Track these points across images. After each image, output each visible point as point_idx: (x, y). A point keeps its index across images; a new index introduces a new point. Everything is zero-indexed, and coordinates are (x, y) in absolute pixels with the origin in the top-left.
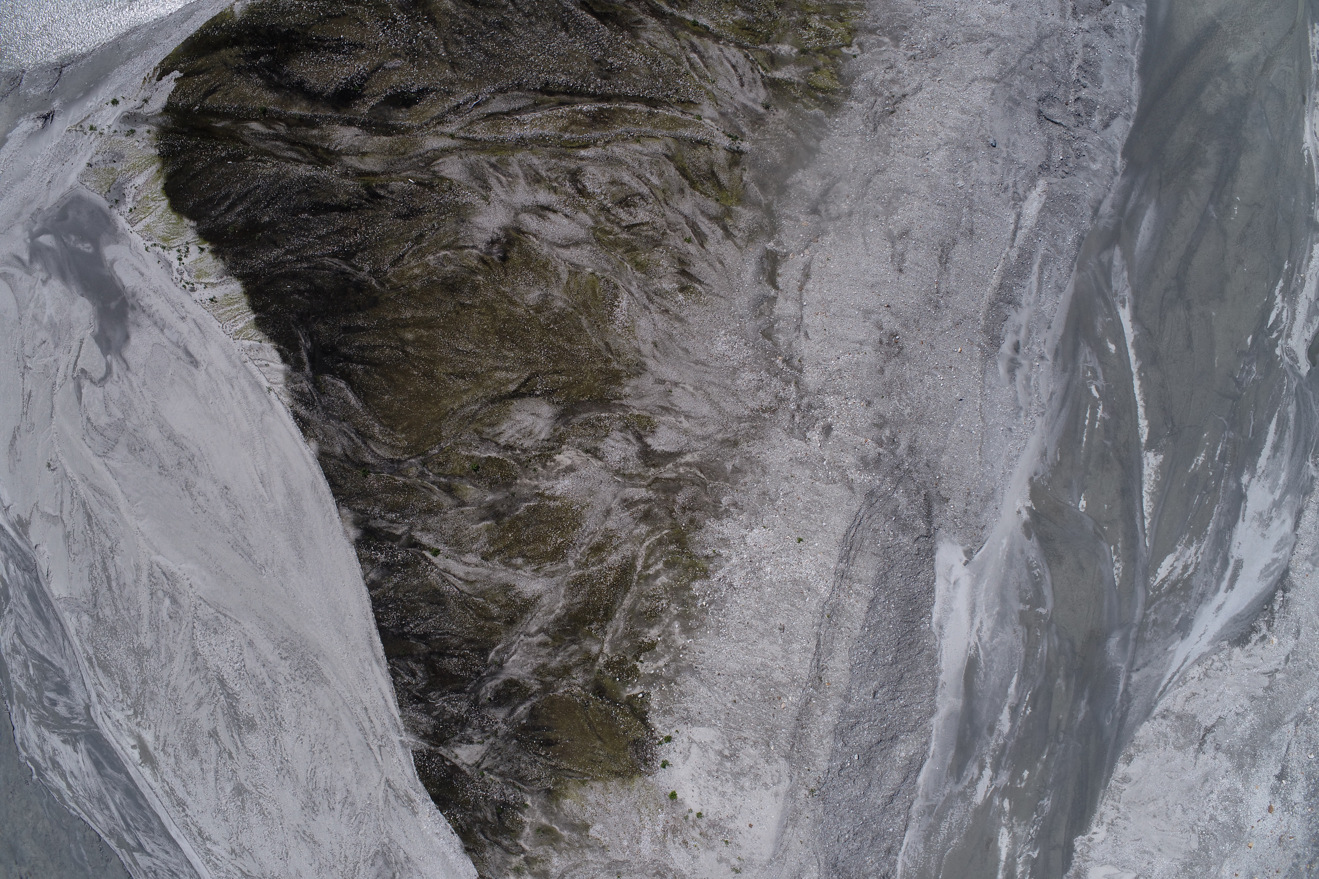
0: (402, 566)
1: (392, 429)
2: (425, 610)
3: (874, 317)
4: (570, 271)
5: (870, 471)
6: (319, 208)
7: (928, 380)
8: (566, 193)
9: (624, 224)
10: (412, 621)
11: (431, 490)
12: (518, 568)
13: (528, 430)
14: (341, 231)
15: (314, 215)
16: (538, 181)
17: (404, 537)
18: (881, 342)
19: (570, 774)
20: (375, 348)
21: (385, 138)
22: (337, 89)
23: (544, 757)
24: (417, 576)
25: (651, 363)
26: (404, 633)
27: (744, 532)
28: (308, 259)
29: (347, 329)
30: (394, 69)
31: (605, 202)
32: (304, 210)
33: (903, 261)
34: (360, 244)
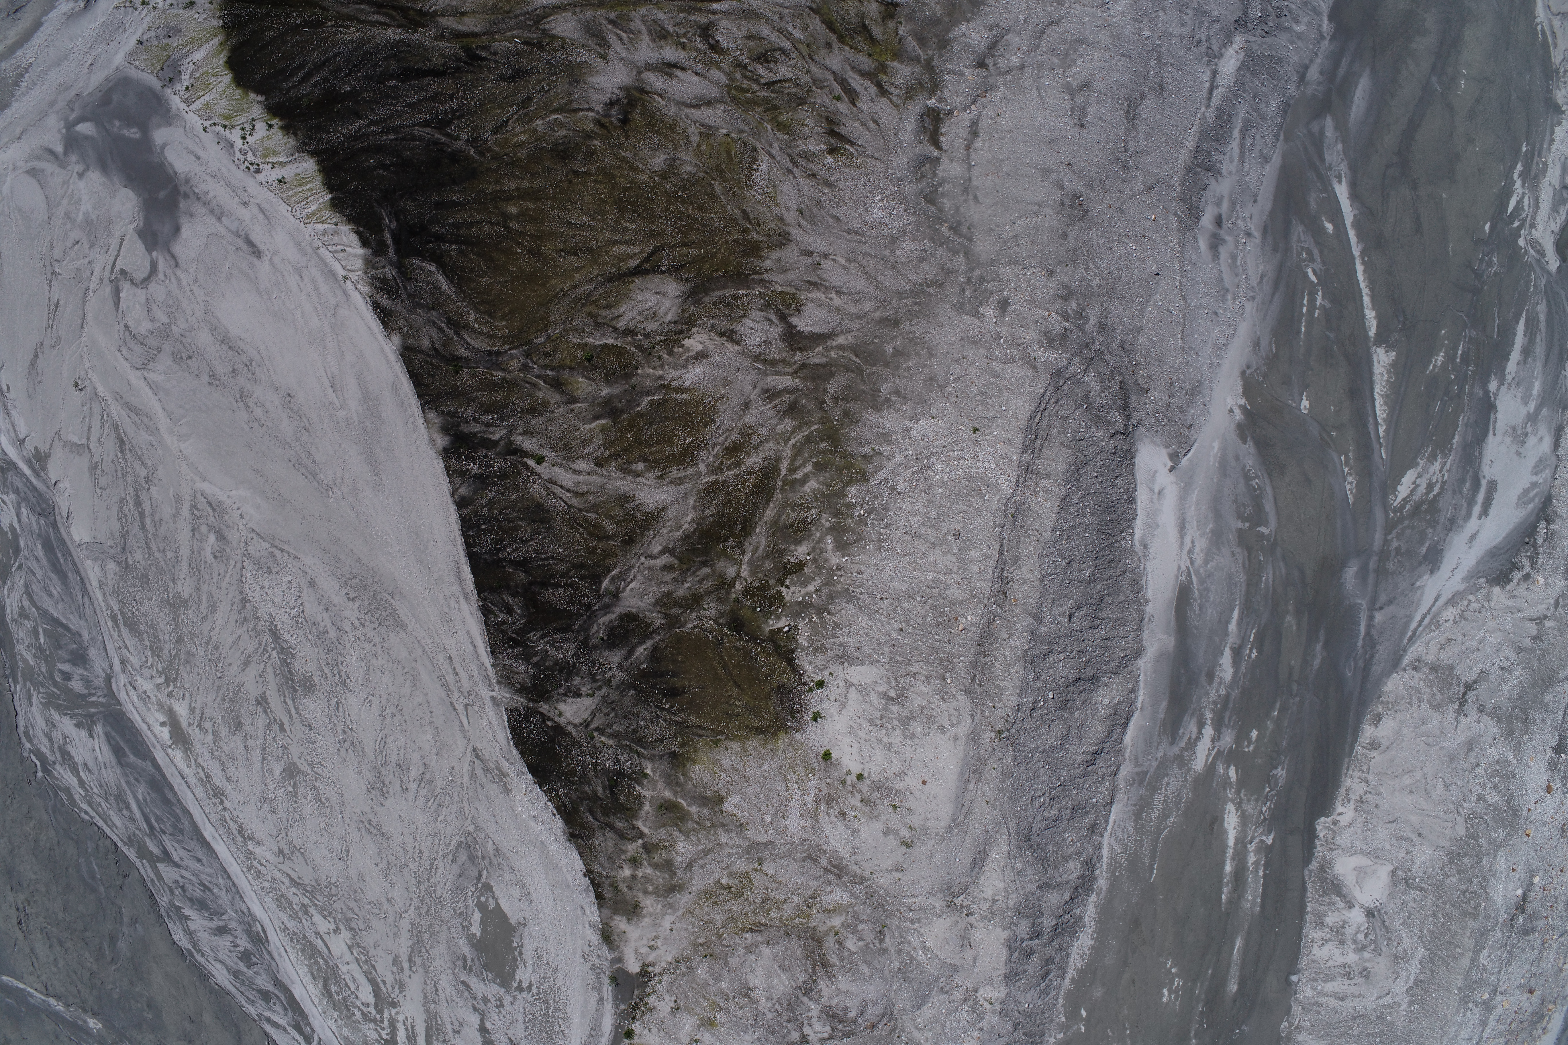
0: (499, 477)
1: (490, 316)
2: (525, 530)
3: (1053, 175)
4: (701, 133)
5: (1055, 348)
6: (409, 74)
7: (1119, 249)
8: (696, 49)
9: (763, 81)
10: (510, 544)
11: (535, 385)
12: (638, 474)
13: (652, 311)
14: (435, 98)
16: (664, 37)
17: (502, 443)
18: (1062, 204)
19: (700, 732)
20: (471, 224)
23: (668, 711)
24: (516, 488)
25: (796, 233)
26: (500, 560)
27: (909, 424)
28: (395, 130)
29: (439, 205)
31: (741, 58)
32: (392, 77)
33: (1085, 115)
34: (457, 111)
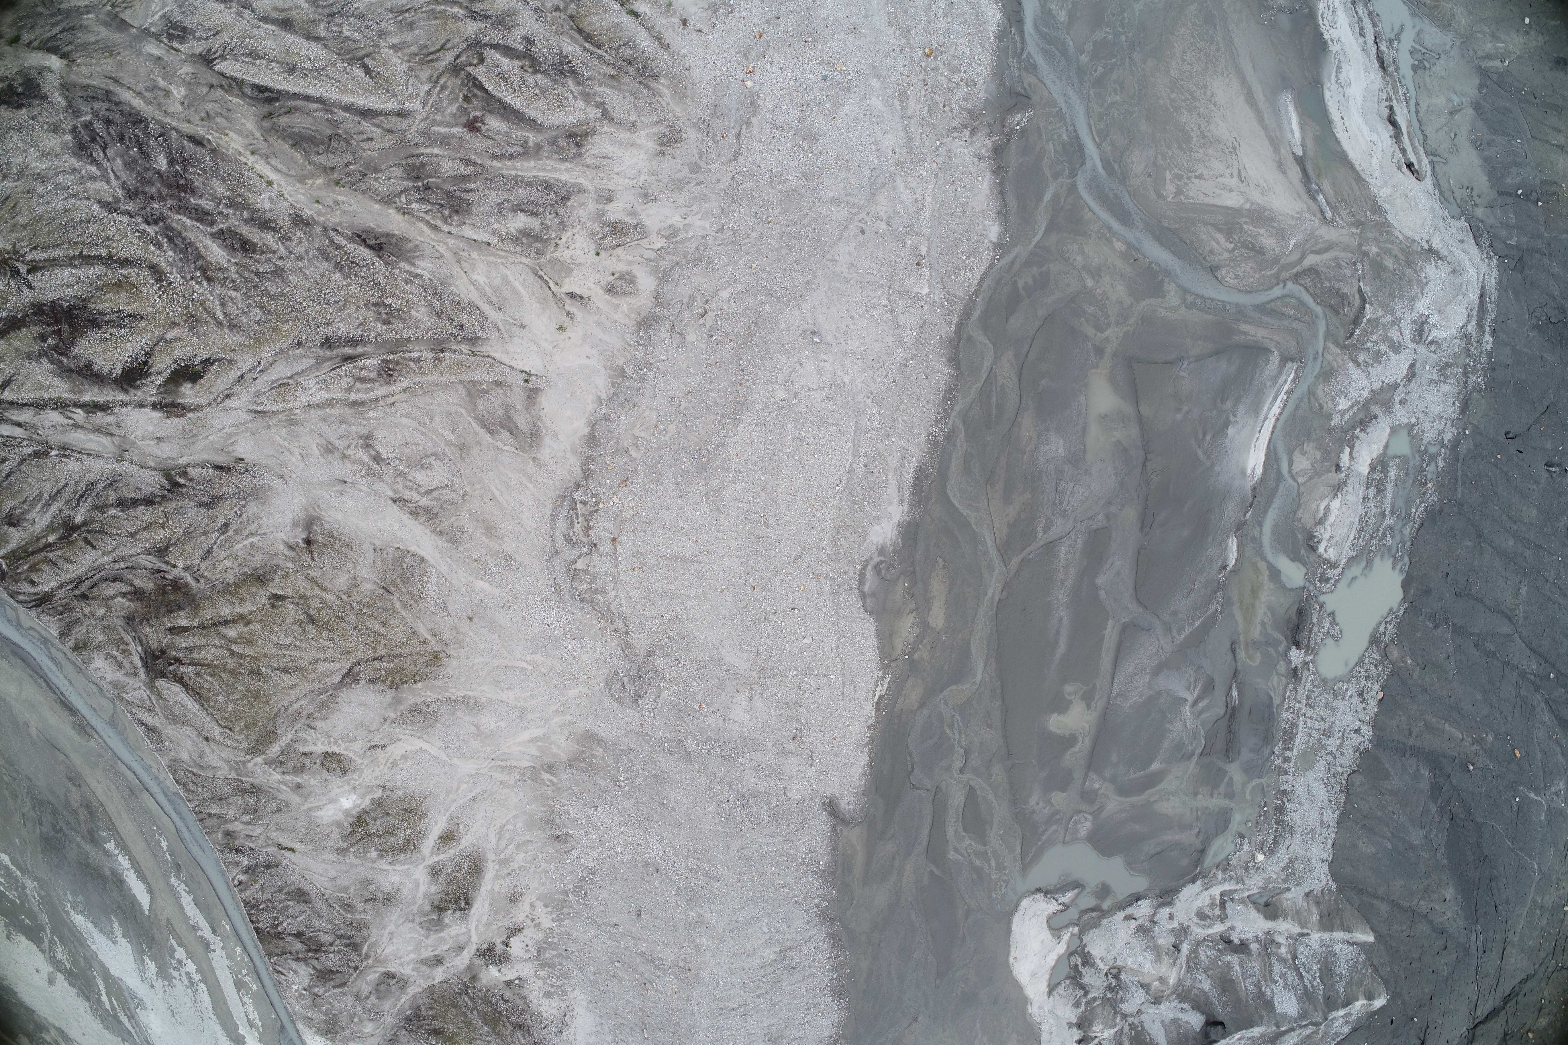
15: (123, 511)
21: (176, 419)
22: (124, 369)
30: (176, 339)
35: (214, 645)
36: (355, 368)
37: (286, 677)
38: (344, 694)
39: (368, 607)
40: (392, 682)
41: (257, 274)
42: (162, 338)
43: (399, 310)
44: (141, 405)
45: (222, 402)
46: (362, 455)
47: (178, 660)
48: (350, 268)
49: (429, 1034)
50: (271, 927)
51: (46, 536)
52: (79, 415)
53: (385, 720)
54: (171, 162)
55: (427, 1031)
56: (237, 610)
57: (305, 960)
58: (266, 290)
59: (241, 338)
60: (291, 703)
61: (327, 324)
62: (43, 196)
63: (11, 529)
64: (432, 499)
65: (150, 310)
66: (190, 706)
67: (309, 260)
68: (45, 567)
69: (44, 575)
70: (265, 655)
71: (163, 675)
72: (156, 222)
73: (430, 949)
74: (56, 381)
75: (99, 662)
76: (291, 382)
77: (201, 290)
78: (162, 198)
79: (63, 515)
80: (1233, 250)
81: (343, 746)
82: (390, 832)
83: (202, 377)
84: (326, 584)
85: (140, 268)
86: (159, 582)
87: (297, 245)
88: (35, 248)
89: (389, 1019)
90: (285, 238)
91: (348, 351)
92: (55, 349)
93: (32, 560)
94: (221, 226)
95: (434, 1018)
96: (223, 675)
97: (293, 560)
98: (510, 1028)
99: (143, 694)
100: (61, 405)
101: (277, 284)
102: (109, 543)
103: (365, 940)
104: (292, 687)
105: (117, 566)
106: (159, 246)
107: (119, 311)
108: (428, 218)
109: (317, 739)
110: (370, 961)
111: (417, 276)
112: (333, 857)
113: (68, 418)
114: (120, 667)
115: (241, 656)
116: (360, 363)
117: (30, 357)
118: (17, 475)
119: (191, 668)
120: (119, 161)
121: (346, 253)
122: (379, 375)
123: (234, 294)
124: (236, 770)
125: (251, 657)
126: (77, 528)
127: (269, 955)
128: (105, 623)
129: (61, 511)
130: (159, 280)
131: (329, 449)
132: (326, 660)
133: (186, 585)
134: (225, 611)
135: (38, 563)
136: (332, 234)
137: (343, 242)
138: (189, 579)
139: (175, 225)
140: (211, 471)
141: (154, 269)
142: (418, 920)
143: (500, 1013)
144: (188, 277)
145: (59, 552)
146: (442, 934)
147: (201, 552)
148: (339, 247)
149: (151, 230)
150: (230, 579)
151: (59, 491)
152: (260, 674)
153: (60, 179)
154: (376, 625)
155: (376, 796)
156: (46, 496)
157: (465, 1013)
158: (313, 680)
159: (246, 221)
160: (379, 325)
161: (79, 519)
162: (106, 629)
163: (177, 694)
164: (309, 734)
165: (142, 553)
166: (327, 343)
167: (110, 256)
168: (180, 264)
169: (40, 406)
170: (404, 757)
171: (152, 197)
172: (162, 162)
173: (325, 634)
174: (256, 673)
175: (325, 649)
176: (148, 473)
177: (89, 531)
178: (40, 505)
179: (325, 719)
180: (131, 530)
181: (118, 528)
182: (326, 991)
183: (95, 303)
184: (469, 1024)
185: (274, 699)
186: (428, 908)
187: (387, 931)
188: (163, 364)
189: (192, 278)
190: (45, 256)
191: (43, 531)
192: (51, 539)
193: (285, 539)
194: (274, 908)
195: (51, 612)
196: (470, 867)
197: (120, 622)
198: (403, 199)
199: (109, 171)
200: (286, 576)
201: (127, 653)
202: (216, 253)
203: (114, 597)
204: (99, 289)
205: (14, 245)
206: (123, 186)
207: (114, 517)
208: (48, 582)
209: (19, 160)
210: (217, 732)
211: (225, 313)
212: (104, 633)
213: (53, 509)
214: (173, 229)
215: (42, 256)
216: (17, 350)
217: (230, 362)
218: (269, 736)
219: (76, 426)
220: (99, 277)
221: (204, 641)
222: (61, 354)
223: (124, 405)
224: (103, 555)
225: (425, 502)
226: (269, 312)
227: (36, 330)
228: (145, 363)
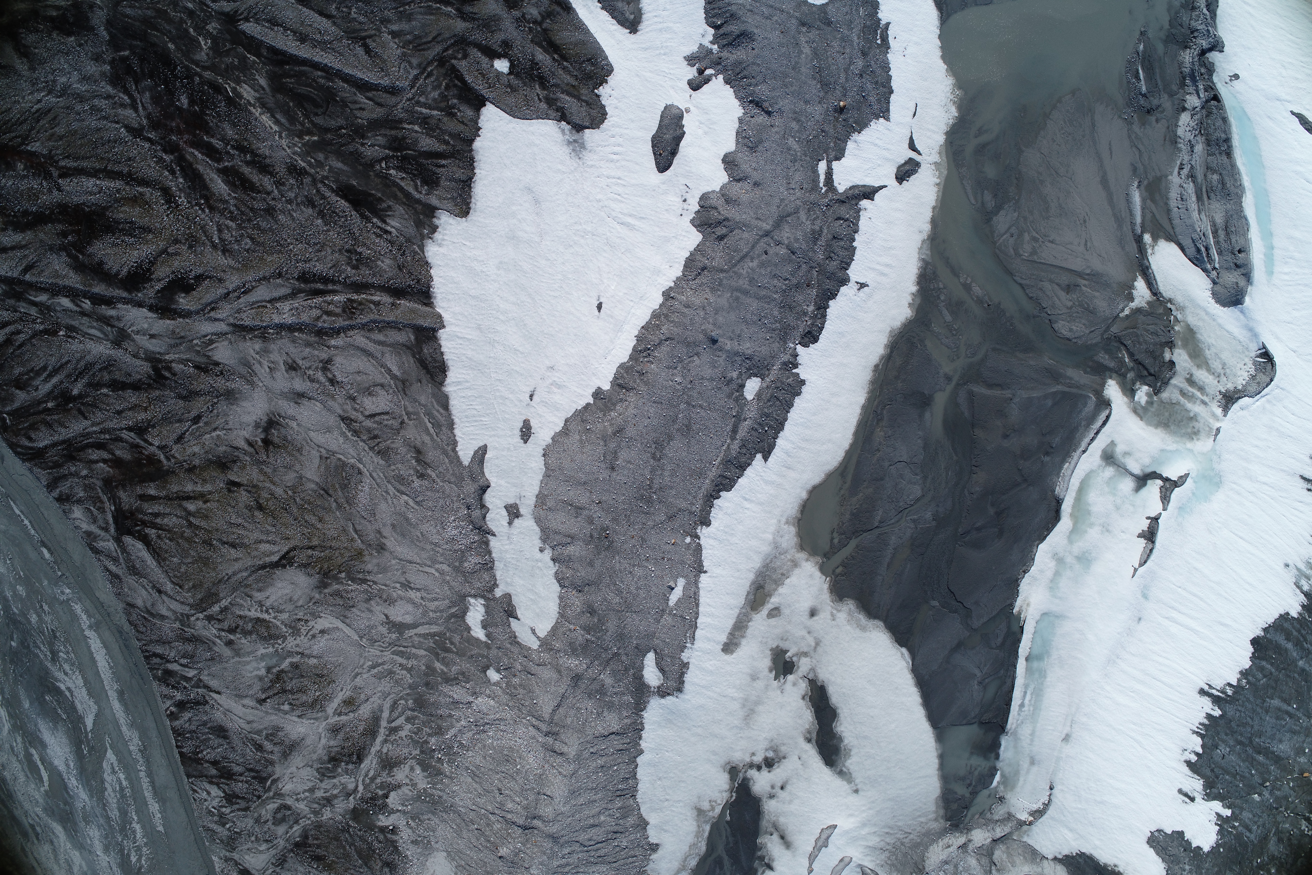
0: (194, 703)
1: (180, 587)
2: (215, 741)
3: (586, 512)
5: (577, 656)
6: (118, 386)
7: (638, 571)
8: (318, 382)
9: (367, 413)
10: (205, 749)
11: (214, 642)
12: (285, 713)
13: (288, 597)
14: (133, 408)
15: (113, 391)
16: (295, 370)
17: (195, 679)
18: (591, 536)
21: (168, 322)
22: (129, 272)
23: (317, 869)
24: (206, 712)
25: (390, 543)
28: (109, 431)
29: (142, 497)
30: (176, 254)
31: (351, 391)
32: (105, 386)
33: (616, 458)
34: (150, 421)
35: (176, 515)
36: (325, 302)
37: (233, 551)
38: (278, 572)
39: (309, 504)
40: (321, 569)
41: (252, 209)
42: (165, 251)
43: (367, 258)
44: (140, 305)
45: (209, 313)
46: (320, 376)
47: (144, 523)
48: (331, 217)
49: (313, 860)
50: (193, 753)
51: (46, 402)
52: (87, 304)
53: (311, 599)
54: (192, 102)
55: (311, 856)
56: (199, 488)
57: (218, 785)
58: (258, 224)
59: (232, 263)
60: (234, 574)
61: (305, 262)
62: (79, 114)
63: (17, 391)
64: (374, 422)
65: (158, 225)
66: (149, 562)
67: (298, 204)
68: (43, 428)
69: (41, 434)
70: (217, 530)
71: (130, 533)
72: (172, 153)
73: (322, 791)
74: (72, 274)
75: (78, 513)
76: (269, 305)
77: (203, 216)
78: (180, 132)
79: (63, 386)
80: (1071, 308)
81: (273, 615)
82: (302, 690)
83: (194, 290)
84: (276, 479)
85: (154, 189)
86: (136, 456)
87: (289, 190)
88: (68, 157)
89: (282, 843)
90: (279, 183)
91: (320, 286)
92: (73, 245)
93: (32, 419)
94: (226, 164)
95: (319, 846)
96: (180, 541)
97: (251, 455)
98: (380, 864)
99: (110, 545)
100: (73, 294)
101: (268, 221)
102: (99, 416)
103: (270, 776)
104: (236, 560)
105: (103, 436)
106: (173, 172)
107: (131, 222)
108: (402, 184)
109: (252, 606)
110: (271, 794)
111: (386, 232)
112: (252, 703)
113: (77, 305)
114: (95, 521)
115: (198, 527)
116: (329, 298)
117: (51, 248)
118: (28, 347)
119: (154, 531)
120: (147, 94)
121: (329, 204)
122: (344, 311)
123: (231, 224)
124: (180, 621)
125: (205, 530)
126: (74, 399)
127: (189, 776)
128: (87, 482)
129: (62, 382)
130: (168, 202)
131: (292, 367)
132: (268, 542)
133: (160, 461)
134: (189, 487)
135: (37, 423)
136: (320, 185)
137: (328, 194)
138: (162, 457)
139: (188, 157)
140: (191, 370)
141: (166, 192)
142: (315, 766)
143: (374, 851)
144: (194, 203)
145: (56, 417)
146: (335, 781)
147: (175, 436)
148: (323, 197)
149: (167, 158)
150: (197, 462)
151: (62, 366)
152: (211, 545)
153: (96, 102)
154: (313, 519)
155: (294, 660)
156: (50, 368)
157: (344, 848)
158: (254, 557)
159: (248, 163)
160: (349, 269)
161: (75, 392)
162: (88, 488)
163: (140, 550)
164: (245, 601)
165: (126, 429)
166: (304, 277)
167: (130, 174)
168: (188, 191)
169: (55, 291)
170: (322, 632)
171: (172, 130)
172: (184, 101)
173: (270, 519)
174: (208, 543)
175: (268, 533)
176: (138, 362)
177: (83, 404)
178: (45, 375)
179: (260, 590)
180: (118, 408)
181: (108, 405)
182: (232, 812)
183: (112, 212)
184: (347, 856)
185: (220, 567)
186: (326, 758)
187: (289, 771)
188: (163, 273)
189: (196, 204)
190: (75, 164)
191: (44, 397)
192: (50, 405)
193: (247, 436)
194: (198, 738)
195: (43, 465)
196: (365, 729)
197: (99, 483)
198: (383, 165)
199: (139, 101)
200: (244, 467)
201: (102, 510)
202: (219, 186)
203: (97, 462)
204: (117, 200)
205: (51, 151)
206: (148, 117)
207: (106, 395)
208: (43, 439)
209: (64, 80)
210: (169, 587)
211: (220, 239)
212: (85, 490)
213: (55, 380)
214: (185, 160)
215: (72, 164)
216: (41, 241)
217: (220, 280)
218: (211, 597)
219: (83, 314)
220: (118, 191)
221: (168, 510)
222: (79, 251)
223: (126, 302)
224: (93, 425)
225: (368, 423)
226: (258, 244)
227: (60, 227)
228: (149, 270)
